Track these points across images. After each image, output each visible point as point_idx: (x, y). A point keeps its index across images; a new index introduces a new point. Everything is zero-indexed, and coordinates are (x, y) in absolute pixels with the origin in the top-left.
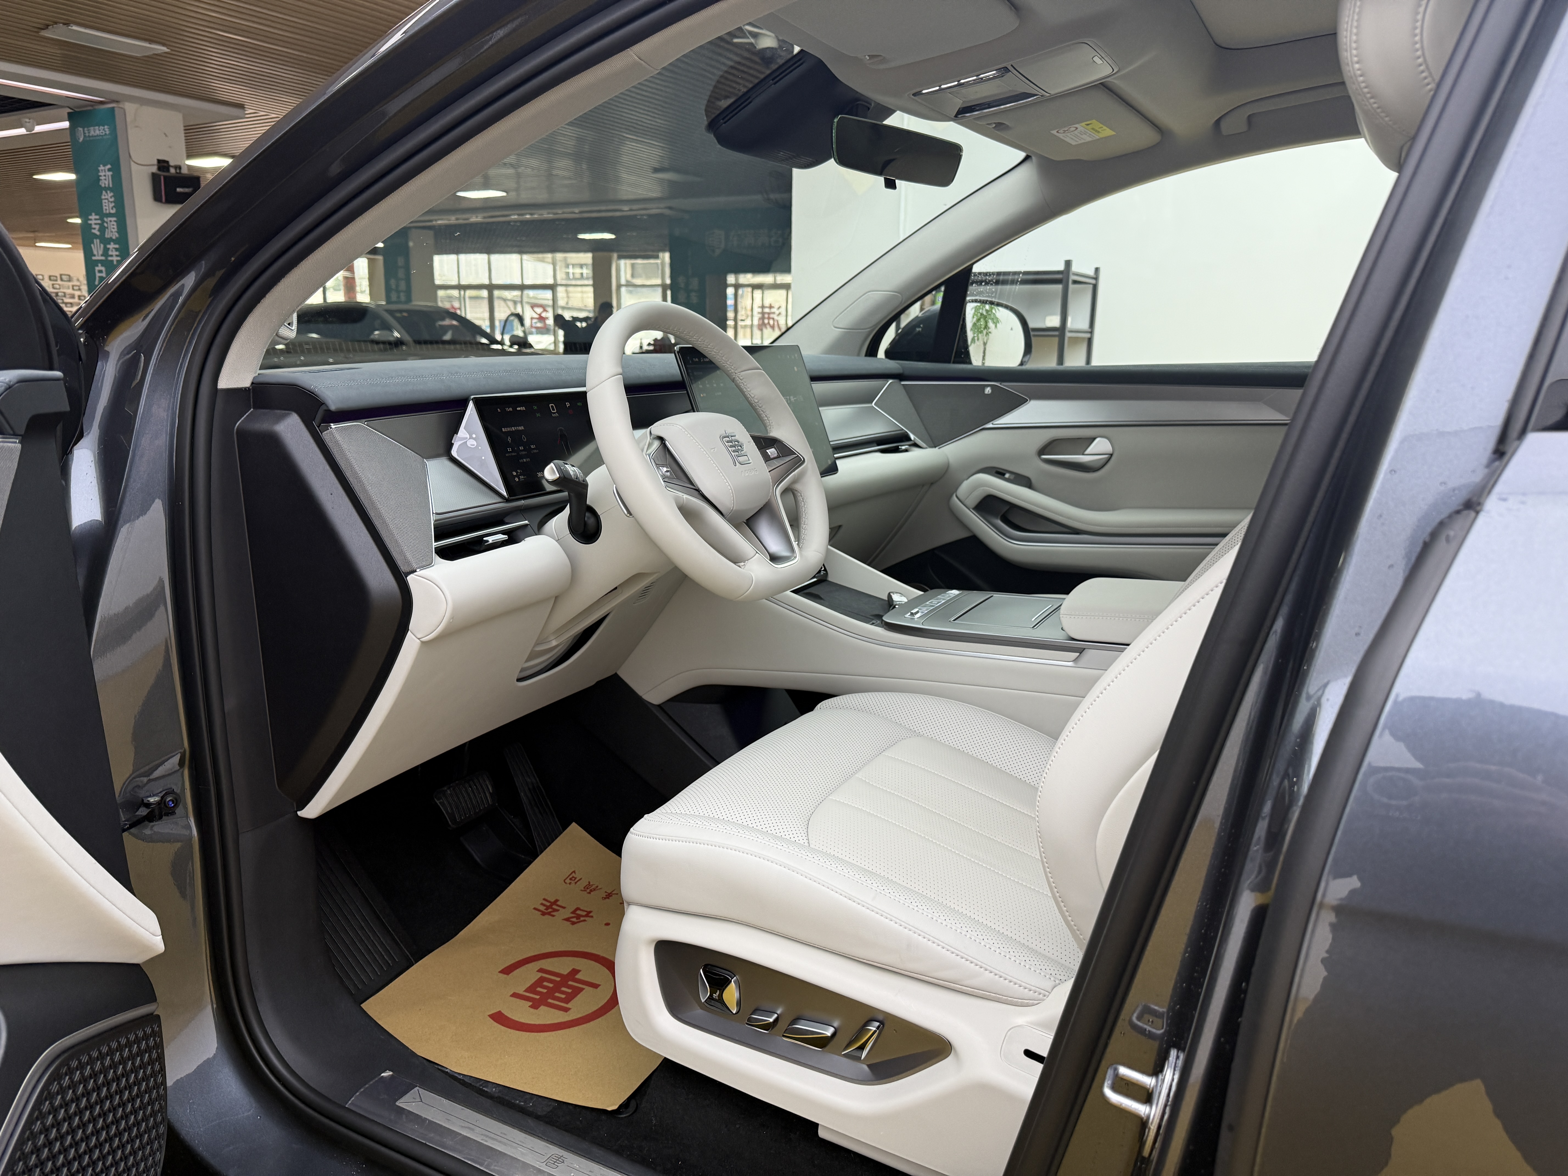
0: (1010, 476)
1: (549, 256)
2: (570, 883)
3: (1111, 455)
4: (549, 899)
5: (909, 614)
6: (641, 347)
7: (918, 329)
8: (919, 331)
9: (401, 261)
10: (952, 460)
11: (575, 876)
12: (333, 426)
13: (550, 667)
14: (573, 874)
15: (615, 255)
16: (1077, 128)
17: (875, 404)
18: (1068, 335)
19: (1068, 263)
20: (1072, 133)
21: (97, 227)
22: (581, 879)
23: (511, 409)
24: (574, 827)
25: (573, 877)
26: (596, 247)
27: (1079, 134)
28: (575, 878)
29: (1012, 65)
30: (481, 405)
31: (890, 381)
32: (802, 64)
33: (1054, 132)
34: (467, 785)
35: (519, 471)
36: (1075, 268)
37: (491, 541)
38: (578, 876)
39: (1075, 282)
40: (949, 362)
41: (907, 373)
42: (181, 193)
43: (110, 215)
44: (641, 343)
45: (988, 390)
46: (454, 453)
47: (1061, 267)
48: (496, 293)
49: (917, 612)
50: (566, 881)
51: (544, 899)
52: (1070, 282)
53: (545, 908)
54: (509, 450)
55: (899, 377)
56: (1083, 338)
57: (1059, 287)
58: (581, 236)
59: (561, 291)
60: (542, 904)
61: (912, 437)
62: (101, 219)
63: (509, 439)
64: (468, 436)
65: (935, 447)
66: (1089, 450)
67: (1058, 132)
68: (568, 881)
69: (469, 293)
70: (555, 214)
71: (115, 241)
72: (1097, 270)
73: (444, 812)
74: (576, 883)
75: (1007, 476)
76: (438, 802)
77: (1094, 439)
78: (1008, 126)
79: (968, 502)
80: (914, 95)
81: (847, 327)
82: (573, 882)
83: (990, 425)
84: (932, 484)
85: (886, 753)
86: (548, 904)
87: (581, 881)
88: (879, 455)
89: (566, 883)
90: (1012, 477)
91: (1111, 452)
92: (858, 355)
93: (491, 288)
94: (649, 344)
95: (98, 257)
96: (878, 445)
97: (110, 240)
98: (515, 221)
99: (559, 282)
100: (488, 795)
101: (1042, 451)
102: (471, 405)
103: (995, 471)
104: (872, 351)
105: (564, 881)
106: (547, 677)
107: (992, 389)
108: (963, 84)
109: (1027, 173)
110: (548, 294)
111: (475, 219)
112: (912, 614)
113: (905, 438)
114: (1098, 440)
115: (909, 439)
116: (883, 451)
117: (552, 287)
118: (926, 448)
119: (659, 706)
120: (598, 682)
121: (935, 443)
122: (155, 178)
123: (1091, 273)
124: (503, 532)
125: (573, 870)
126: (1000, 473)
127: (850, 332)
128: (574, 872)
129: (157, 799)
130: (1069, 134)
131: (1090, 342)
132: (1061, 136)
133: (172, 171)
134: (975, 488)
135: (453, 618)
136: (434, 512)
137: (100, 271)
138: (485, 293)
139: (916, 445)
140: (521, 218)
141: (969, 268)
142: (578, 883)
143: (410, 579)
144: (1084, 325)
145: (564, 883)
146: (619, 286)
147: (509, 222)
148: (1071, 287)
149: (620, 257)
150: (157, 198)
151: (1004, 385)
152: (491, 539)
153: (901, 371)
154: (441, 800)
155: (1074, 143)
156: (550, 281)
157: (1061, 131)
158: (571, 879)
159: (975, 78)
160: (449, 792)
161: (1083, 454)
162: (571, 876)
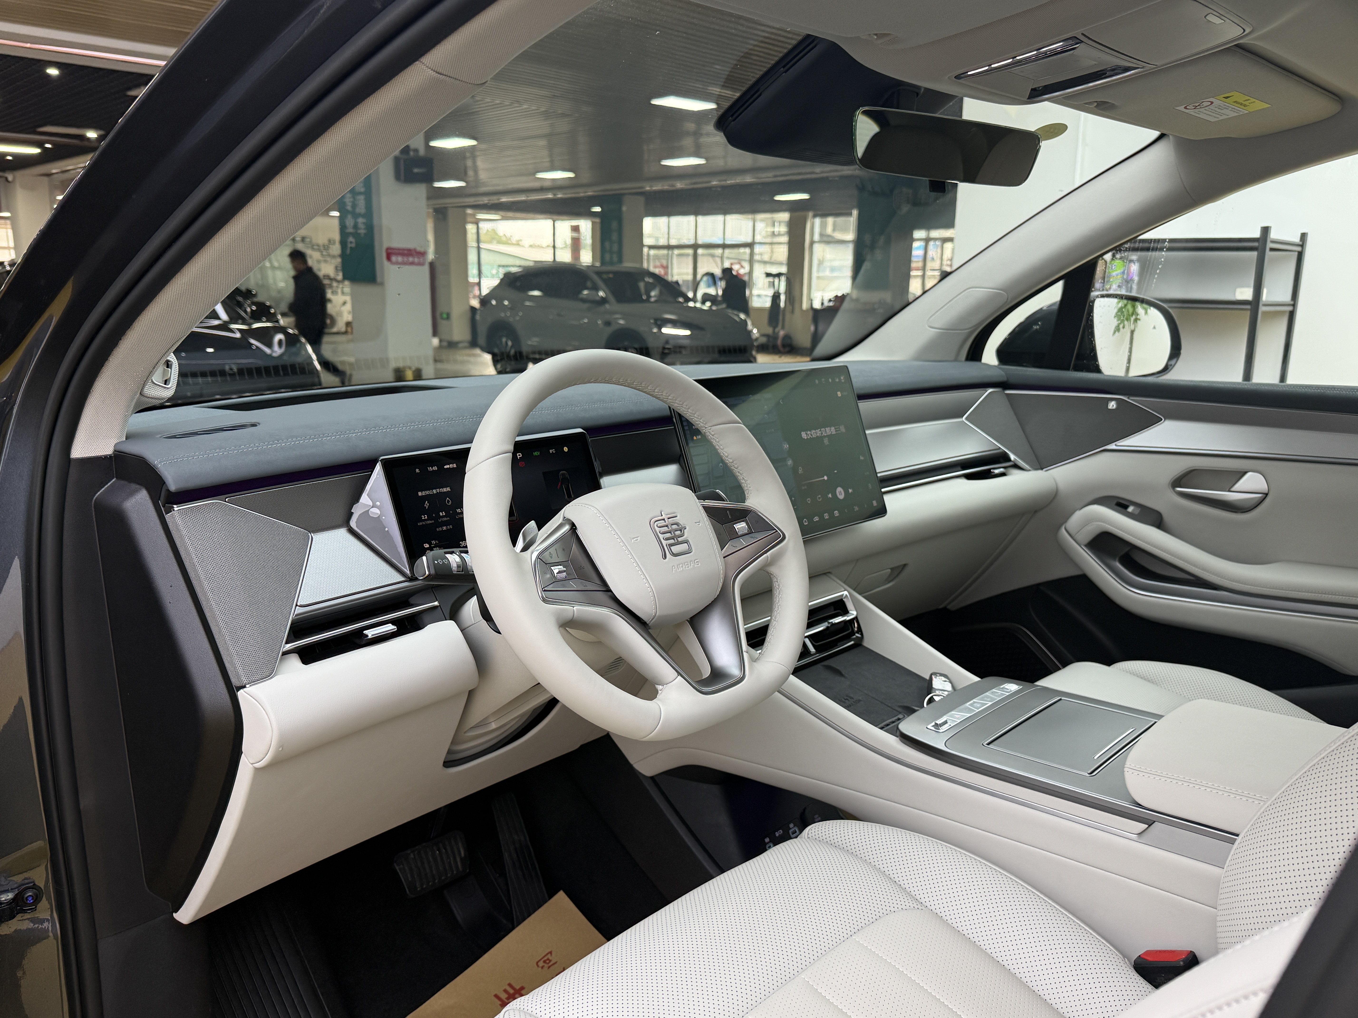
0: (1134, 510)
1: (750, 216)
2: (542, 967)
3: (1267, 494)
4: (514, 985)
5: (933, 724)
6: (822, 304)
7: (1035, 327)
8: (1037, 329)
9: (614, 225)
10: (1061, 486)
11: (550, 958)
12: (176, 508)
13: (502, 743)
14: (549, 956)
15: (811, 214)
16: (1212, 103)
17: (966, 419)
18: (1262, 309)
19: (1266, 230)
20: (1206, 108)
21: (350, 204)
22: (556, 963)
23: (435, 468)
24: (561, 897)
25: (548, 959)
26: (793, 207)
27: (1216, 109)
28: (550, 961)
29: (1083, 34)
30: (391, 468)
31: (990, 390)
32: (815, 47)
33: (1182, 108)
34: (435, 848)
35: (433, 542)
36: (1273, 235)
37: (370, 636)
38: (553, 958)
39: (1272, 250)
40: (1067, 368)
41: (1012, 381)
42: (417, 173)
43: (360, 193)
44: (823, 300)
45: (1112, 405)
46: (353, 524)
47: (1257, 234)
48: (700, 251)
49: (946, 722)
50: (539, 963)
51: (510, 985)
52: (1268, 250)
53: (506, 996)
54: (425, 517)
55: (1004, 385)
56: (1281, 313)
57: (1254, 254)
58: (779, 198)
59: (757, 249)
60: (505, 991)
61: (1012, 457)
62: (354, 197)
63: (427, 504)
64: (371, 504)
65: (1042, 469)
66: (1238, 486)
67: (1185, 108)
68: (541, 964)
69: (676, 252)
70: (758, 178)
71: (363, 216)
72: (1304, 236)
73: (403, 880)
74: (549, 967)
75: (1131, 509)
76: (397, 868)
77: (1245, 473)
78: (1113, 104)
79: (1079, 537)
80: (958, 77)
81: (944, 327)
82: (546, 966)
83: (1112, 446)
84: (1036, 512)
85: (856, 938)
86: (512, 991)
87: (556, 965)
88: (964, 481)
89: (538, 966)
90: (1137, 511)
91: (1266, 492)
92: (956, 360)
93: (695, 247)
94: (830, 300)
95: (350, 230)
96: (964, 469)
97: (360, 215)
98: (716, 187)
99: (758, 238)
100: (458, 860)
101: (1178, 482)
102: (378, 468)
103: (1115, 502)
104: (975, 353)
105: (537, 963)
106: (496, 757)
107: (1118, 404)
108: (1020, 61)
109: (1162, 152)
110: (747, 250)
111: (679, 185)
112: (937, 726)
113: (1006, 458)
114: (1249, 474)
115: (1007, 459)
116: (969, 477)
117: (750, 245)
118: (1030, 470)
119: (652, 778)
120: (582, 746)
121: (1040, 464)
122: (397, 159)
123: (1297, 239)
124: (392, 622)
125: (549, 950)
126: (1121, 505)
127: (947, 333)
128: (551, 953)
129: (10, 896)
130: (1201, 110)
131: (1292, 316)
132: (1192, 112)
133: (412, 153)
134: (1088, 521)
135: (282, 746)
136: (298, 604)
137: (351, 242)
138: (690, 251)
139: (1016, 466)
140: (723, 183)
141: (1094, 261)
142: (551, 968)
143: (241, 694)
144: (1286, 297)
145: (535, 965)
146: (812, 243)
147: (710, 188)
148: (1268, 254)
149: (815, 216)
150: (398, 177)
151: (1132, 400)
152: (370, 633)
153: (1005, 379)
154: (402, 866)
155: (1213, 120)
156: (749, 240)
157: (1190, 107)
158: (545, 962)
159: (1035, 52)
160: (412, 856)
161: (1229, 491)
162: (546, 958)
